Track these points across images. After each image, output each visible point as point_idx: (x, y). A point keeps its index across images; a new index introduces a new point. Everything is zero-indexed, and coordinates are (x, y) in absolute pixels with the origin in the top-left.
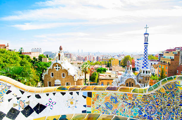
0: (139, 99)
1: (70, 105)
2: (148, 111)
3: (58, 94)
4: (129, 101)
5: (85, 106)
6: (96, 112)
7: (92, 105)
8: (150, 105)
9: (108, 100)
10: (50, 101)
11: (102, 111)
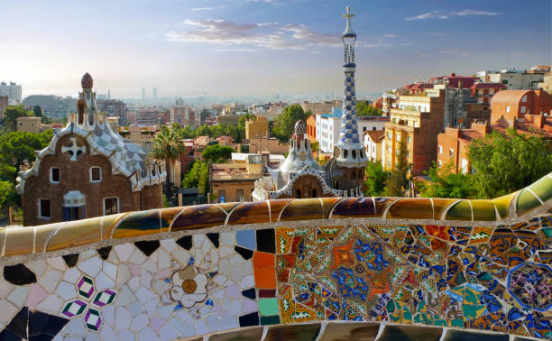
0: (477, 245)
1: (180, 295)
2: (526, 295)
3: (126, 250)
4: (437, 256)
5: (249, 294)
6: (301, 315)
7: (278, 286)
8: (528, 269)
9: (345, 257)
10: (86, 287)
11: (326, 308)
